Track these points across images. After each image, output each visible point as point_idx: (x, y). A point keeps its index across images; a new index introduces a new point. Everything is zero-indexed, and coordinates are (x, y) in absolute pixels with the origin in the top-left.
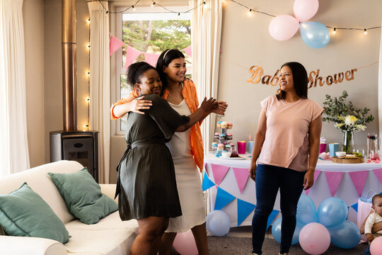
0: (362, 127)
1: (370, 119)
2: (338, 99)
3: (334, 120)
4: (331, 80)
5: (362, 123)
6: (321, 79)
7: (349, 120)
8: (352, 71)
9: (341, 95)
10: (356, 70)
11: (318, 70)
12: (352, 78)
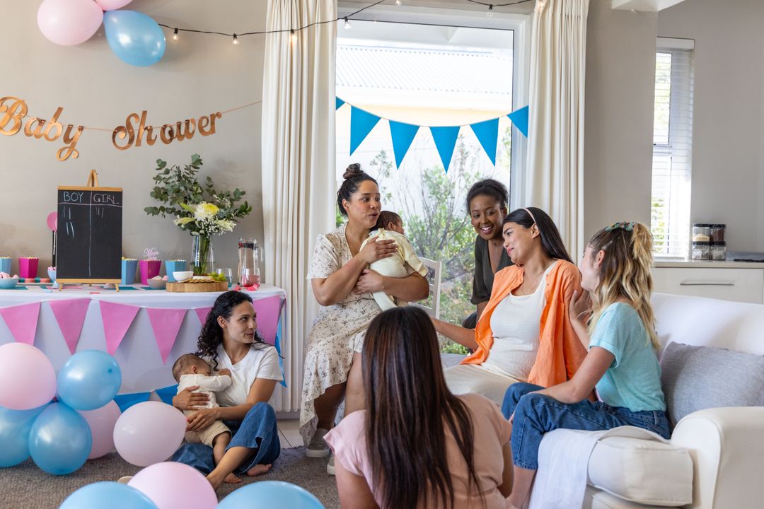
0: (228, 225)
1: (244, 210)
2: (183, 170)
3: (173, 210)
4: (172, 134)
5: (229, 218)
6: (150, 130)
7: (203, 211)
8: (213, 116)
9: (189, 162)
10: (219, 115)
11: (145, 113)
12: (213, 131)
